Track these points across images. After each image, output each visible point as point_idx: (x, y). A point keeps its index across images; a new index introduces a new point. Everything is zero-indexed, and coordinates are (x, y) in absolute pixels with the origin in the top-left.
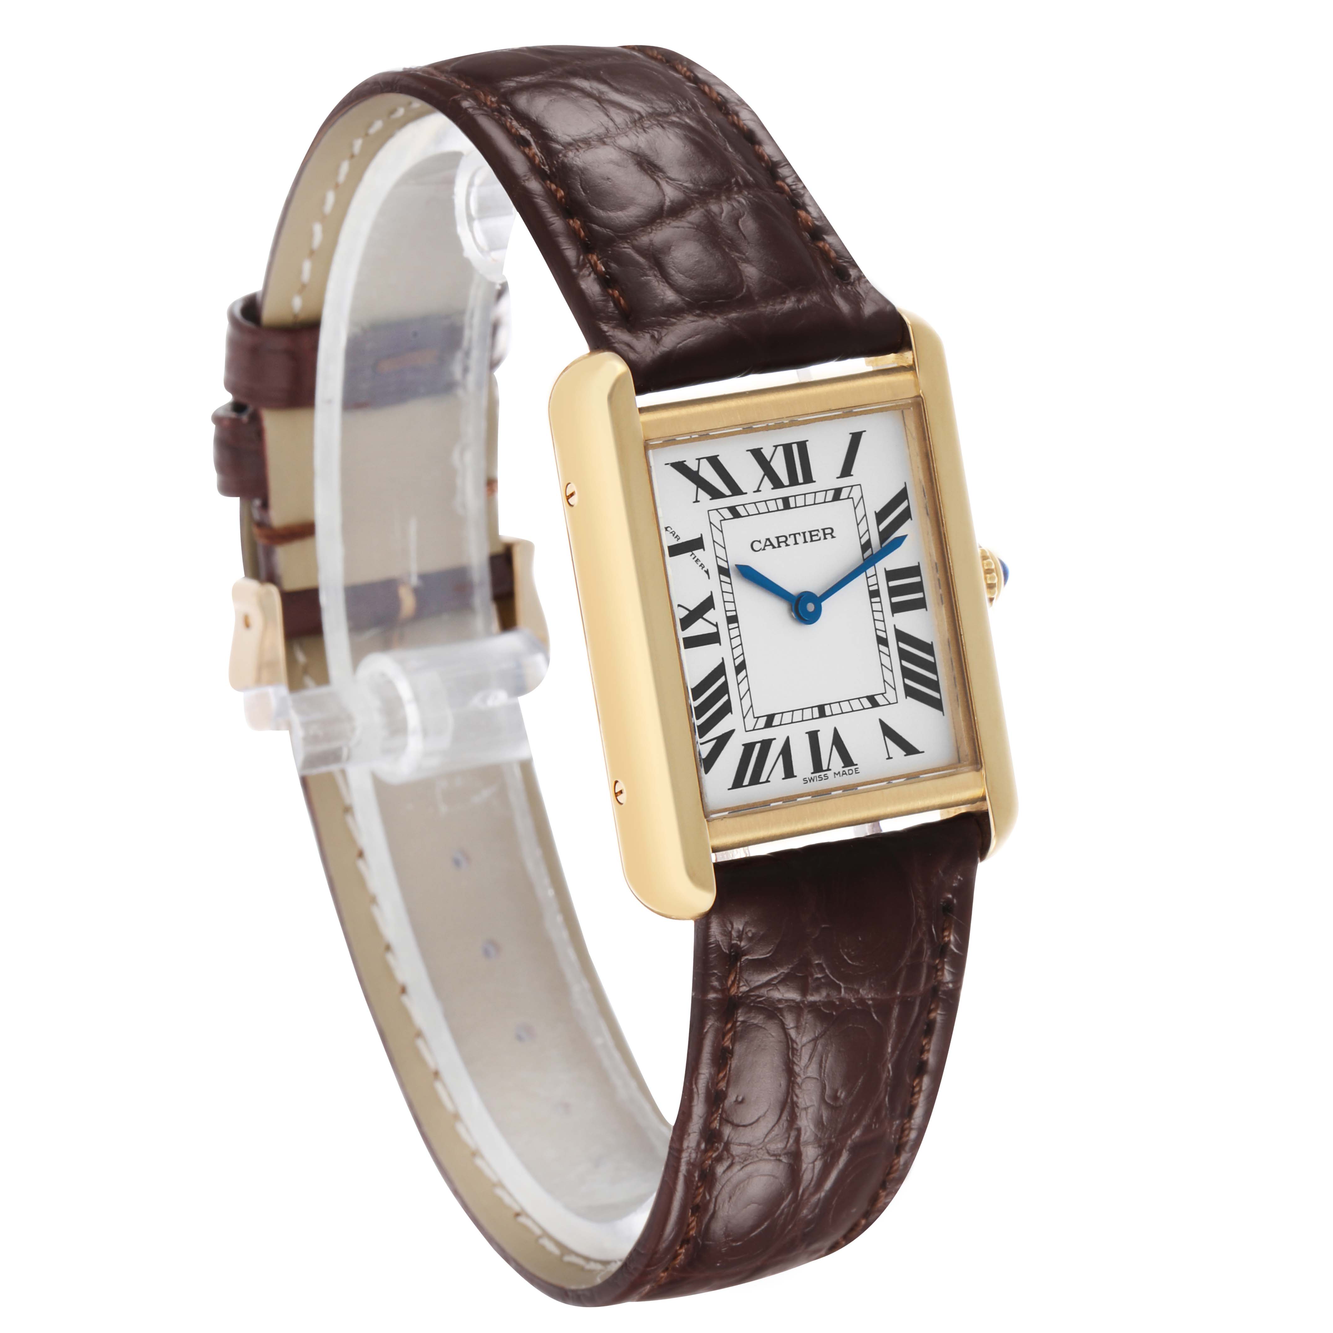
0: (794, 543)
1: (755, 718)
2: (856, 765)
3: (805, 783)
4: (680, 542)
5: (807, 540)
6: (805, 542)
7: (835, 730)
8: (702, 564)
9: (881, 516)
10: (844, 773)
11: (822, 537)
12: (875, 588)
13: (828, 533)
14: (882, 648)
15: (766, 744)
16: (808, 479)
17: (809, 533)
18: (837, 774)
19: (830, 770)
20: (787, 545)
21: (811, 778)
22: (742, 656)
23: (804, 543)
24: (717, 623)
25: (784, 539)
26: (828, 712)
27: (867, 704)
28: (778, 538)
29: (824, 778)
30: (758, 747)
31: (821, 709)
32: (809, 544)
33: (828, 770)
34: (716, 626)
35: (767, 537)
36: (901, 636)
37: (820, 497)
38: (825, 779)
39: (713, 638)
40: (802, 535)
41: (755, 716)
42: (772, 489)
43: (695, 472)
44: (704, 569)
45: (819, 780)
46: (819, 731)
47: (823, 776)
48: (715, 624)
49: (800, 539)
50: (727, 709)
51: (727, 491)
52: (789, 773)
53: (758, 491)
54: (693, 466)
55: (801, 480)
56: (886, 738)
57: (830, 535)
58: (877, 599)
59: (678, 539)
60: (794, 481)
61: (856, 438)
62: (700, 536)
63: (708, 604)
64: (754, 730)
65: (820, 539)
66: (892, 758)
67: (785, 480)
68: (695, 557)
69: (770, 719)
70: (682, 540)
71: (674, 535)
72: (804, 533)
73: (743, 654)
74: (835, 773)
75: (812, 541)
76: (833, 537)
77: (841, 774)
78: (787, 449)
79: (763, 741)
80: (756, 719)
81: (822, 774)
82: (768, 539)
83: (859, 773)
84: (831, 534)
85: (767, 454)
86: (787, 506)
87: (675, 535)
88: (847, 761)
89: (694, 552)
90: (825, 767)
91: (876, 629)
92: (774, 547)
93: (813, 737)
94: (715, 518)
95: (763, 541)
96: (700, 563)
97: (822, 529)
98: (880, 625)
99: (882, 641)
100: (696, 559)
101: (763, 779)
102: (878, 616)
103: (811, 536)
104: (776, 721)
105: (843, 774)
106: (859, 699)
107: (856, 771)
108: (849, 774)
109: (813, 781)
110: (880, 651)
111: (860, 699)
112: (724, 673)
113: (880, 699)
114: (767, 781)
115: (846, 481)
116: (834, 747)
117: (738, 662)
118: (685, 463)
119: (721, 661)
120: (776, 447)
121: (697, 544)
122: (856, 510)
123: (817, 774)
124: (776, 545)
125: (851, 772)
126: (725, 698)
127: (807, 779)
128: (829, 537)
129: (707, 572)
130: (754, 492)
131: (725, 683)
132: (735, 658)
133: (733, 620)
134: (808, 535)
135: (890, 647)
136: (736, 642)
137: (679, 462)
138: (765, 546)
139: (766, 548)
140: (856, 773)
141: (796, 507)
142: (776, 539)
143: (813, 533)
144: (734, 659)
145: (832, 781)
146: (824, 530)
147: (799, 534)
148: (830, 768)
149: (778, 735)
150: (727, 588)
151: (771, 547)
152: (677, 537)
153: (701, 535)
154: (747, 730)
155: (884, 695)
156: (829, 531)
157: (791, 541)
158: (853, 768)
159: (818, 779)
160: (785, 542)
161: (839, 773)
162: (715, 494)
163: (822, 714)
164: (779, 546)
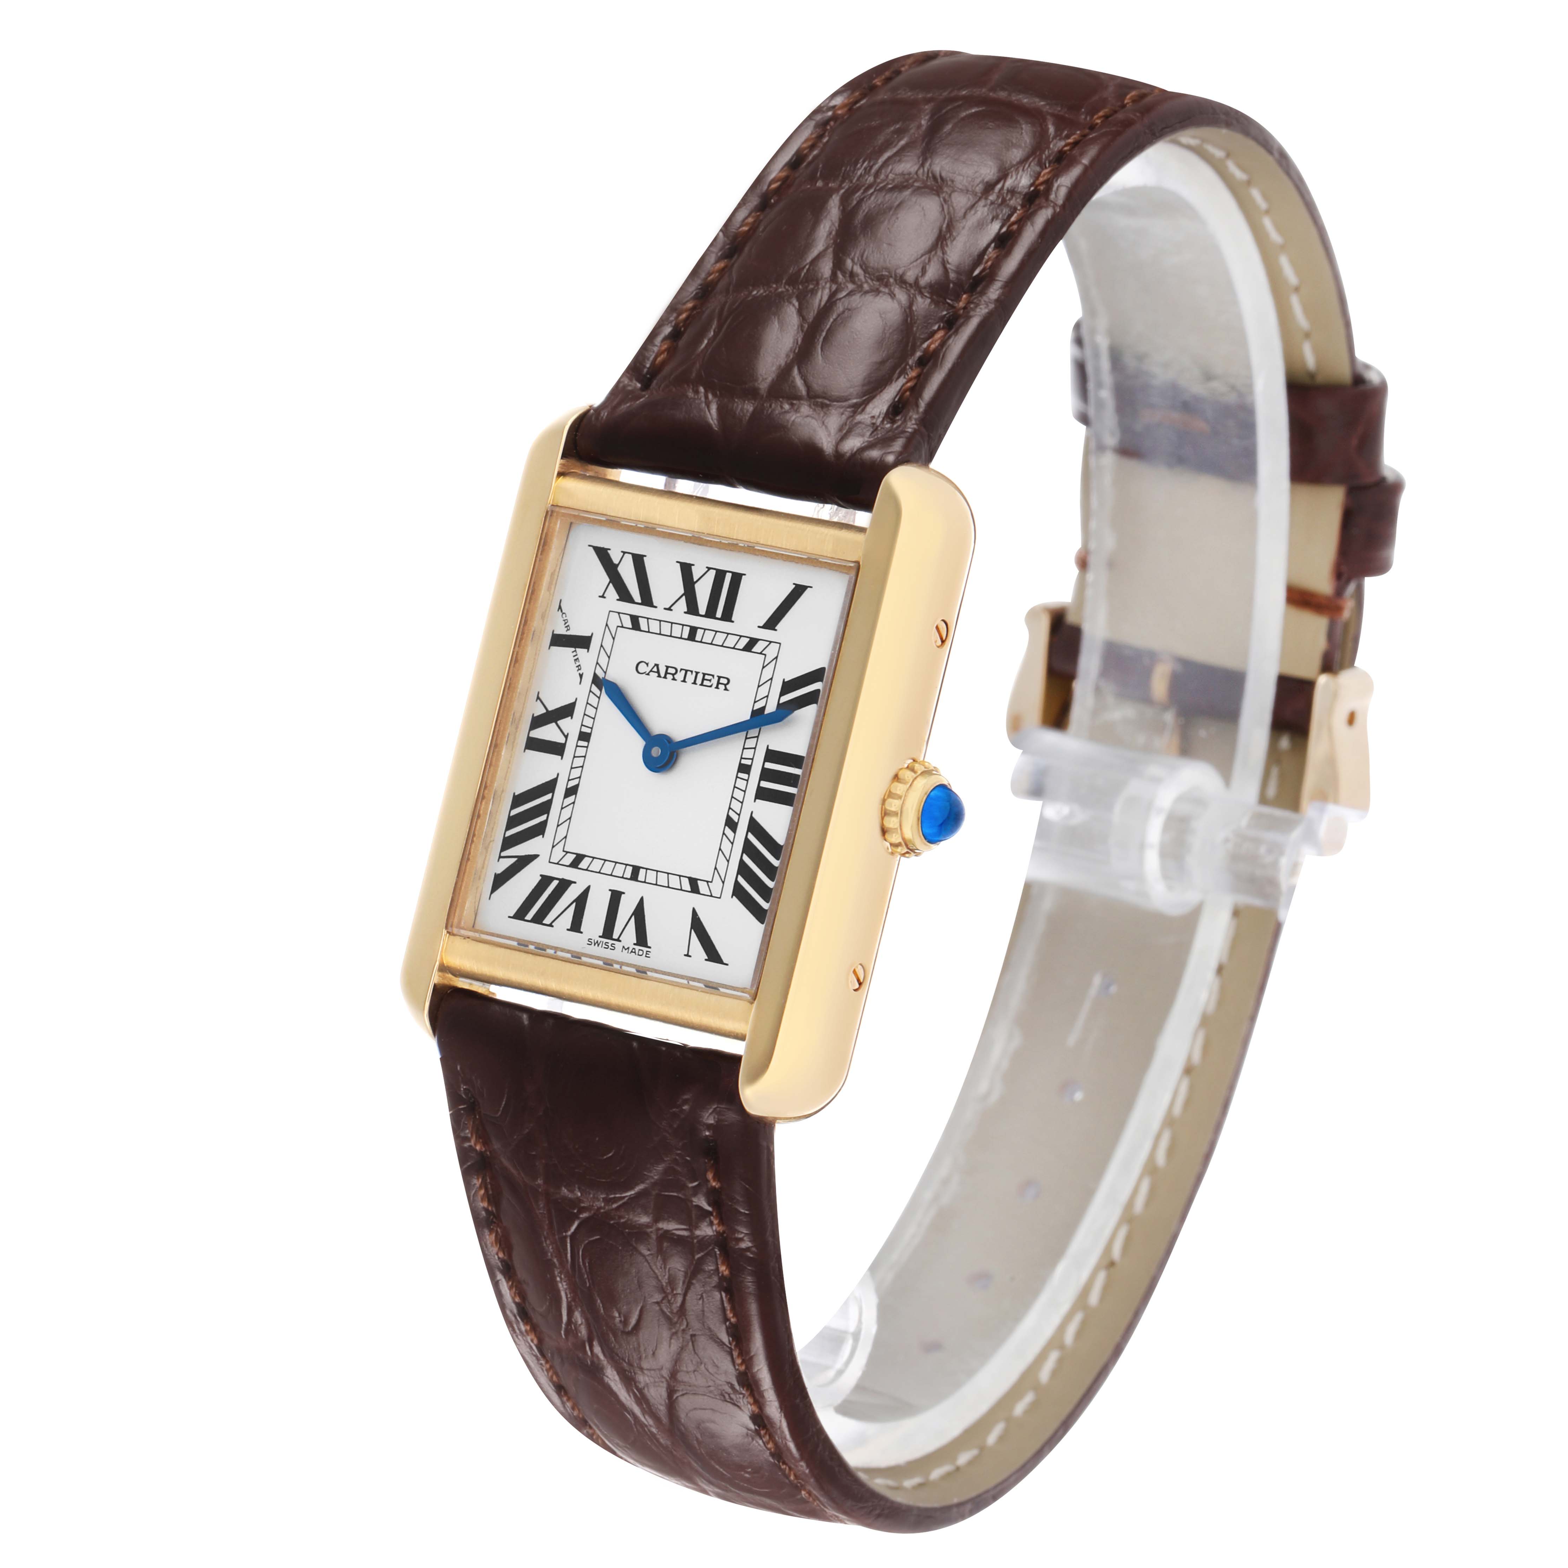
0: (682, 679)
1: (564, 851)
2: (650, 947)
3: (588, 944)
4: (568, 633)
5: (697, 682)
6: (695, 683)
7: (642, 899)
8: (579, 665)
9: (788, 686)
10: (634, 951)
11: (715, 685)
12: (748, 762)
13: (723, 683)
14: (728, 831)
15: (564, 885)
16: (727, 616)
17: (702, 675)
18: (626, 949)
19: (620, 941)
20: (674, 679)
21: (597, 942)
22: (578, 779)
23: (693, 683)
24: (568, 734)
25: (673, 671)
26: (641, 877)
27: (686, 885)
28: (667, 667)
29: (610, 947)
30: (555, 883)
31: (636, 870)
32: (698, 687)
33: (618, 940)
34: (566, 737)
35: (657, 663)
36: (754, 827)
37: (731, 641)
38: (611, 949)
39: (557, 749)
40: (694, 674)
41: (565, 850)
42: (685, 613)
43: (615, 564)
44: (580, 671)
45: (605, 948)
46: (624, 893)
47: (609, 945)
48: (566, 734)
49: (690, 678)
50: (540, 830)
51: (637, 597)
52: (576, 926)
53: (669, 609)
54: (615, 557)
55: (719, 614)
56: (693, 931)
57: (723, 686)
58: (745, 776)
59: (568, 630)
60: (710, 613)
61: (798, 591)
62: (590, 635)
63: (568, 711)
64: (558, 864)
65: (711, 686)
66: (690, 956)
67: (702, 608)
68: (576, 655)
69: (579, 858)
70: (572, 632)
71: (565, 623)
72: (697, 673)
73: (580, 777)
74: (624, 947)
75: (702, 684)
76: (726, 689)
77: (630, 951)
78: (720, 575)
79: (563, 879)
80: (565, 853)
81: (611, 942)
82: (657, 665)
83: (649, 957)
84: (725, 685)
85: (696, 573)
86: (692, 637)
87: (567, 625)
88: (642, 939)
89: (577, 649)
90: (615, 936)
91: (730, 808)
92: (659, 676)
93: (616, 897)
94: (614, 621)
95: (651, 665)
96: (578, 664)
97: (718, 676)
98: (736, 806)
99: (731, 824)
100: (576, 658)
101: (547, 920)
102: (739, 794)
103: (703, 679)
104: (584, 864)
105: (632, 952)
106: (680, 876)
107: (647, 954)
108: (638, 955)
109: (598, 945)
110: (724, 834)
111: (681, 878)
112: (553, 791)
113: (702, 886)
114: (551, 925)
115: (767, 634)
116: (633, 918)
117: (572, 784)
118: (609, 551)
119: (556, 776)
120: (709, 569)
121: (583, 642)
122: (764, 670)
123: (605, 940)
124: (662, 675)
125: (641, 953)
126: (543, 818)
127: (593, 941)
128: (722, 687)
129: (581, 676)
130: (665, 609)
131: (550, 802)
132: (570, 778)
133: (585, 737)
134: (700, 677)
135: (737, 833)
136: (578, 762)
137: (603, 548)
138: (651, 671)
139: (651, 673)
140: (646, 956)
141: (701, 642)
142: (665, 668)
143: (707, 677)
144: (569, 780)
145: (617, 954)
146: (719, 677)
147: (692, 672)
148: (620, 939)
149: (580, 879)
150: (593, 700)
151: (657, 674)
152: (568, 628)
153: (592, 634)
154: (551, 861)
155: (709, 883)
156: (725, 681)
157: (680, 676)
158: (645, 949)
159: (604, 946)
160: (673, 675)
161: (628, 948)
162: (624, 595)
163: (634, 877)
164: (665, 677)
